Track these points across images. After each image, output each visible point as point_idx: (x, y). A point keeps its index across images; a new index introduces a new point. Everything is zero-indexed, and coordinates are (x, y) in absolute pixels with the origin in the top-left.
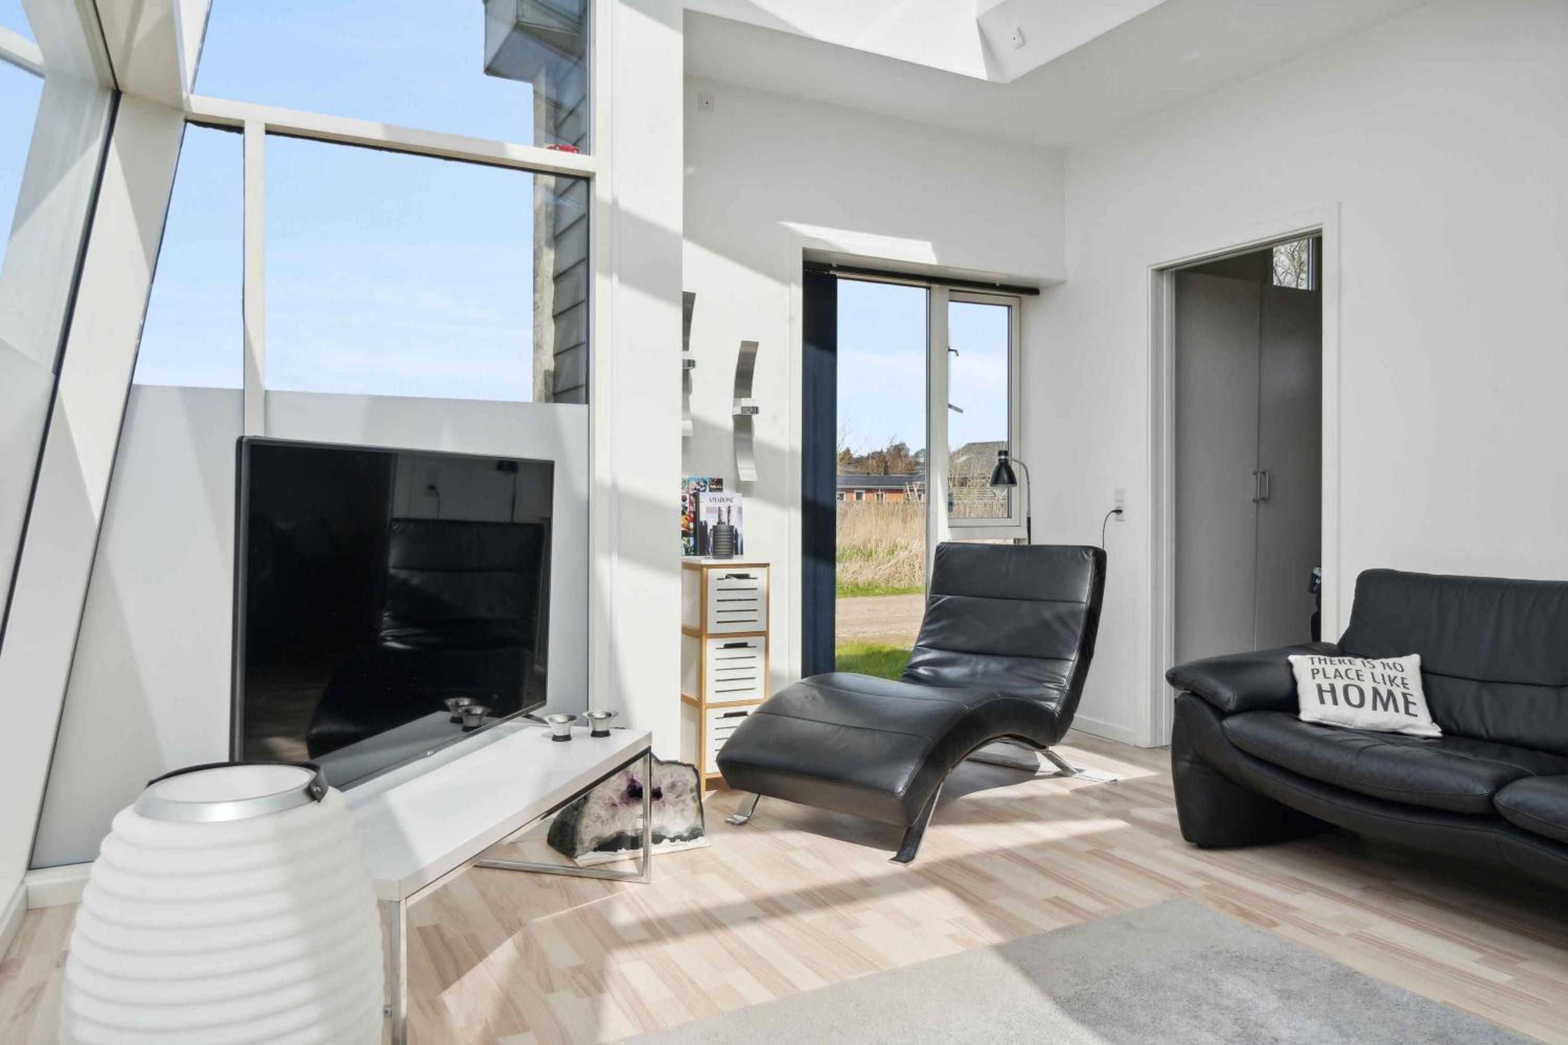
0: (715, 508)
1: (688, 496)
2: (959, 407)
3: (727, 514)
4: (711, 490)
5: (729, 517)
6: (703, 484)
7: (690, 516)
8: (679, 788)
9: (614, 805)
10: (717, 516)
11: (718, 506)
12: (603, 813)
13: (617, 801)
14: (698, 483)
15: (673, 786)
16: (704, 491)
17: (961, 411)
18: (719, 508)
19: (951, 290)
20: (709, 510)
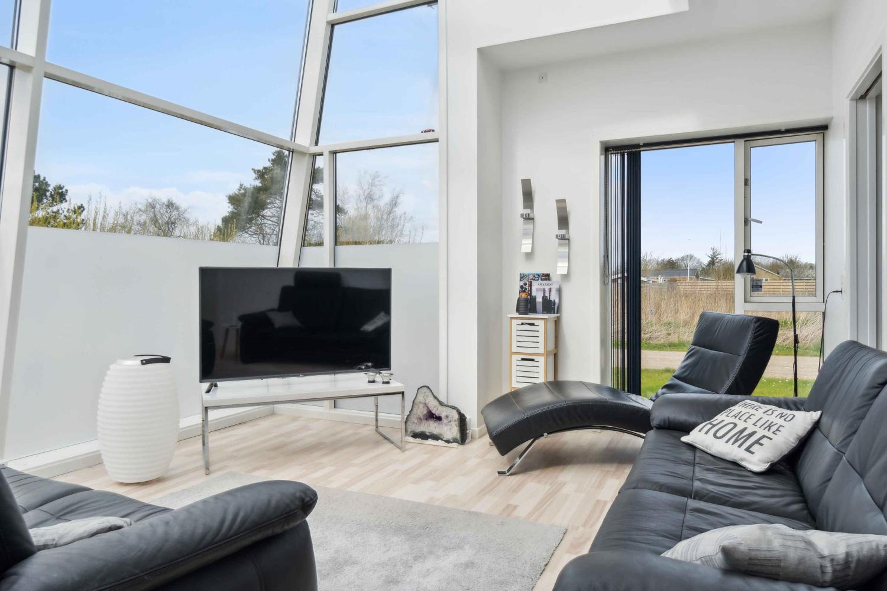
0: (542, 289)
1: (527, 283)
2: (759, 220)
3: (549, 293)
4: (542, 280)
5: (550, 293)
6: (537, 276)
7: (528, 293)
8: (449, 419)
9: (420, 419)
10: (542, 293)
11: (543, 288)
12: (416, 421)
13: (422, 417)
14: (534, 276)
15: (447, 417)
16: (538, 280)
17: (761, 222)
18: (544, 290)
19: (745, 141)
20: (538, 290)
